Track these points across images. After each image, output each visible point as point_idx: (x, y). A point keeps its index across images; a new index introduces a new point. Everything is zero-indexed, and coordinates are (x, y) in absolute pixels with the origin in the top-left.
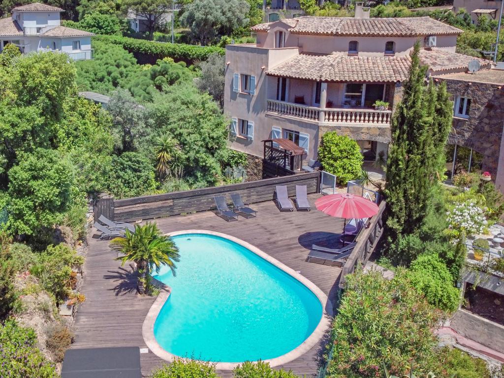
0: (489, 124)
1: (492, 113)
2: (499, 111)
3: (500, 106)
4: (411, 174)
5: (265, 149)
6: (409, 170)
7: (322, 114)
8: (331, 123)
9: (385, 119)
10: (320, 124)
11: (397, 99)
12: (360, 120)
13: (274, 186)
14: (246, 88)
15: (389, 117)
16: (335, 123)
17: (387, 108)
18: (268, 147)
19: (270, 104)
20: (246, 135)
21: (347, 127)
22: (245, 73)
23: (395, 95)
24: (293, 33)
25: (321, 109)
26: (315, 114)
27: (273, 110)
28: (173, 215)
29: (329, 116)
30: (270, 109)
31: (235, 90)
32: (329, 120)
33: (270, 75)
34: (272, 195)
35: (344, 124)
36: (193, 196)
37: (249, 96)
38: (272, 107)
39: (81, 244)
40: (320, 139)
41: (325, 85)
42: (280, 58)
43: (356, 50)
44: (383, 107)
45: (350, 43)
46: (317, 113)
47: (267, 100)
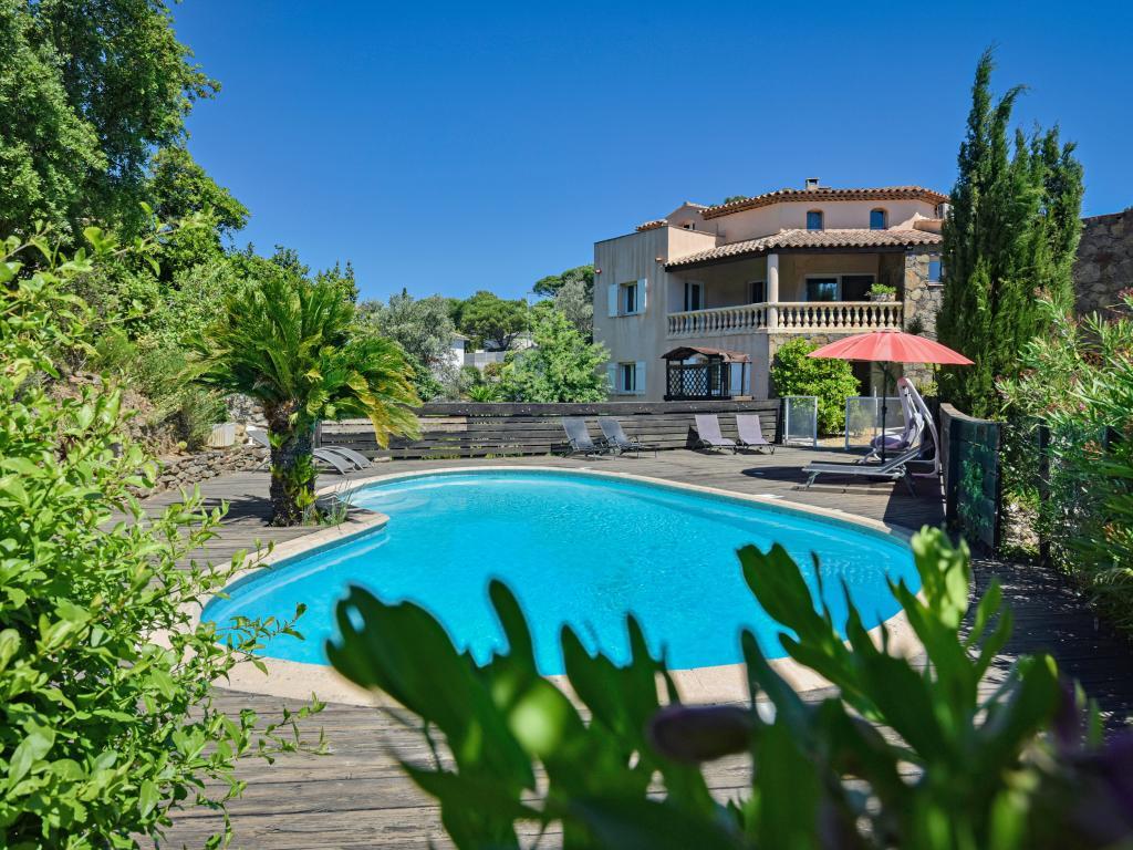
0: (1107, 292)
1: (1111, 269)
2: (1126, 261)
3: (1127, 253)
4: (1005, 325)
5: (668, 373)
6: (1001, 314)
7: (774, 313)
8: (790, 329)
9: (891, 317)
10: (770, 331)
11: (910, 279)
12: (844, 323)
13: (690, 416)
14: (630, 309)
15: (899, 313)
16: (798, 329)
17: (893, 297)
18: (675, 368)
19: (673, 321)
20: (632, 392)
21: (822, 335)
22: (626, 280)
23: (907, 270)
24: (708, 216)
25: (770, 303)
26: (759, 316)
27: (679, 330)
28: (468, 456)
29: (786, 316)
30: (674, 331)
31: (611, 315)
32: (786, 323)
33: (670, 269)
34: (686, 436)
35: (815, 329)
36: (514, 416)
37: (636, 318)
38: (677, 327)
39: (183, 453)
40: (771, 360)
41: (773, 259)
42: (687, 246)
43: (820, 226)
44: (884, 296)
45: (809, 213)
46: (762, 314)
47: (668, 314)
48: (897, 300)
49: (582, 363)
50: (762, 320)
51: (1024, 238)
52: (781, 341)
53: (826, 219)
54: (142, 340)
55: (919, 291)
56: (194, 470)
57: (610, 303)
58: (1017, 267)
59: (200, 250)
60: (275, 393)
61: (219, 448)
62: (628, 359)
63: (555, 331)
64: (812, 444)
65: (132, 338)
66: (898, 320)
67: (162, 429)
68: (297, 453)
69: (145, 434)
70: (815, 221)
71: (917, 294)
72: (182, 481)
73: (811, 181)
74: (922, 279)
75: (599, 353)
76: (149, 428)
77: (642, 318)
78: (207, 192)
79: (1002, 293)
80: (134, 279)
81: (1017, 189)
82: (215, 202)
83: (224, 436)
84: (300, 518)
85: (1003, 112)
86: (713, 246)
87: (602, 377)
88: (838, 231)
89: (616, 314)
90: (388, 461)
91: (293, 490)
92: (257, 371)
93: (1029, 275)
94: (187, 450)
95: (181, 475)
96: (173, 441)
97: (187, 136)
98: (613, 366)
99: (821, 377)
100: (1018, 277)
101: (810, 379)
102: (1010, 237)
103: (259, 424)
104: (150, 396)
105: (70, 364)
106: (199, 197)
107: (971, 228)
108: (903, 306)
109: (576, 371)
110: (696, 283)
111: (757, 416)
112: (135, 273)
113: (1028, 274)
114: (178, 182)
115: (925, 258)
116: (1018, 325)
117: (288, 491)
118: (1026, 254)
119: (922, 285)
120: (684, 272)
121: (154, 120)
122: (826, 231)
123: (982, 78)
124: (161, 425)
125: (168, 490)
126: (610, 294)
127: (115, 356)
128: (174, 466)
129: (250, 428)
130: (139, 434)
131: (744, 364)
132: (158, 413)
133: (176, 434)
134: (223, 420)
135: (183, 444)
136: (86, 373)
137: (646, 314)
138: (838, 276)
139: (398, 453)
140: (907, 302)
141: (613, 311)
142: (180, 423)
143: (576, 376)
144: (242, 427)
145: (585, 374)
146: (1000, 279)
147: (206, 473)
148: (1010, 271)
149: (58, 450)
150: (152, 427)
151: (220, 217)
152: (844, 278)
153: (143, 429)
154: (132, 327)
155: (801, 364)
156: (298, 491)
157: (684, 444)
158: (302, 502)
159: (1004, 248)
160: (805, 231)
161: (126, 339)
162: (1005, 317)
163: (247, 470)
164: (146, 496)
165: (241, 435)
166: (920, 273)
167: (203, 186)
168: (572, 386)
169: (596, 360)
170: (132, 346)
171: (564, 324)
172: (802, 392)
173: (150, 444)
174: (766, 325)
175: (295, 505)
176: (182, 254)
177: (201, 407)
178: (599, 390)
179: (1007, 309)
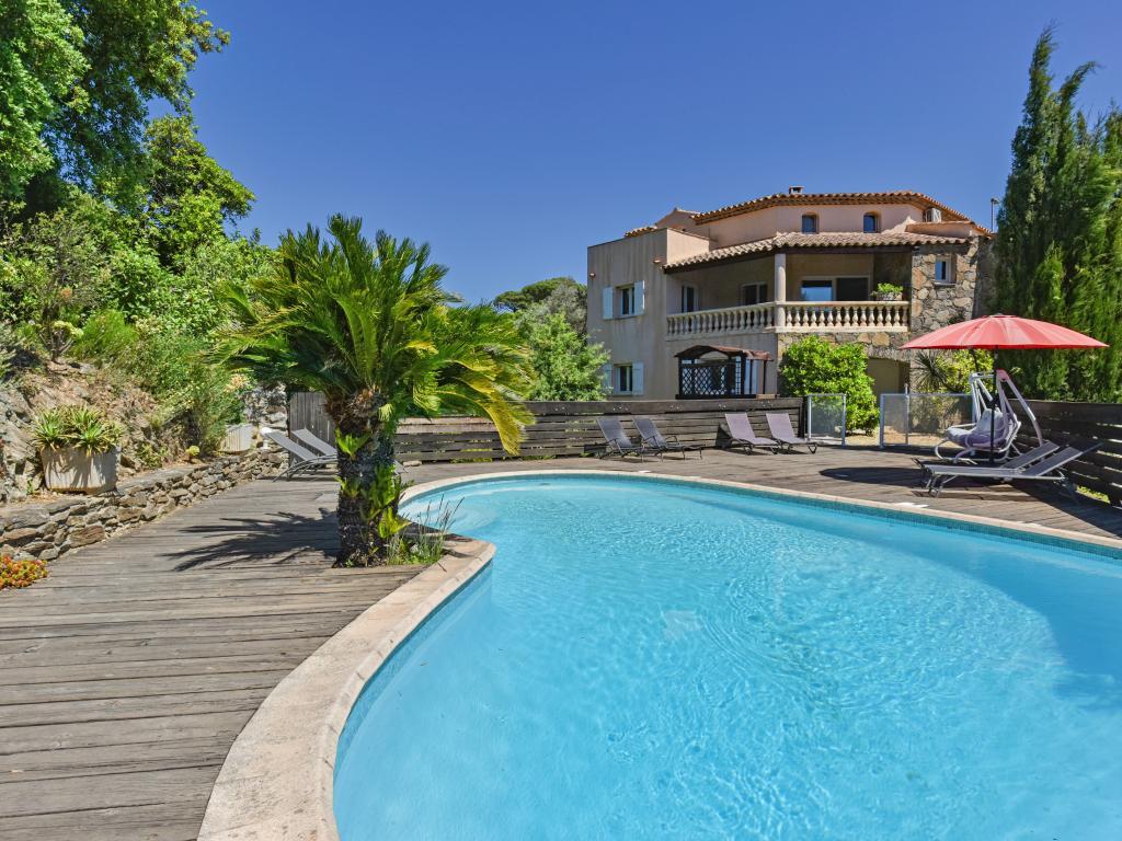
5: (681, 372)
8: (798, 329)
9: (897, 317)
10: (778, 331)
11: (917, 280)
12: (851, 322)
13: (720, 415)
14: (625, 311)
15: (905, 312)
16: (806, 328)
17: (900, 297)
18: (687, 366)
19: (671, 323)
20: (627, 392)
21: (830, 334)
22: (622, 282)
23: (913, 270)
24: (700, 221)
25: (778, 303)
26: (766, 316)
27: (679, 331)
28: (500, 459)
29: (794, 315)
30: (673, 332)
31: (605, 317)
32: (793, 323)
33: (670, 271)
34: (715, 435)
35: (822, 328)
36: (547, 415)
37: (632, 320)
38: (676, 328)
39: (193, 460)
40: (780, 359)
41: (781, 259)
42: (684, 248)
43: (815, 230)
44: (891, 295)
45: (803, 217)
46: (769, 313)
47: (666, 315)
48: (903, 299)
49: (582, 365)
50: (769, 320)
51: (1101, 223)
52: (789, 340)
53: (822, 223)
54: (140, 324)
55: (925, 290)
56: (208, 480)
57: (605, 307)
58: (1094, 253)
59: (205, 232)
60: (346, 379)
61: (234, 454)
62: (624, 361)
63: (554, 333)
64: (840, 443)
65: (130, 321)
66: (904, 320)
67: (169, 432)
68: (375, 462)
69: (149, 438)
70: (810, 223)
71: (923, 294)
72: (195, 494)
73: (795, 189)
74: (928, 278)
75: (598, 355)
76: (153, 430)
77: (639, 321)
78: (208, 171)
79: (1077, 282)
80: (130, 251)
81: (1092, 171)
82: (217, 182)
83: (239, 438)
84: (383, 553)
85: (1069, 90)
86: (706, 250)
87: (602, 377)
88: (836, 234)
89: (611, 317)
90: (418, 465)
91: (373, 514)
92: (328, 346)
93: (1107, 262)
94: (199, 457)
95: (194, 487)
96: (181, 445)
97: (190, 94)
98: (610, 368)
99: (838, 376)
100: (1095, 264)
101: (827, 376)
102: (1086, 222)
103: (274, 425)
104: (152, 389)
105: (48, 347)
106: (199, 176)
107: (1029, 216)
108: (910, 306)
109: (577, 372)
110: (691, 285)
111: (787, 415)
112: (133, 246)
113: (1104, 261)
114: (174, 158)
115: (931, 258)
116: (1094, 316)
117: (367, 515)
118: (1103, 239)
119: (928, 285)
120: (681, 275)
121: (152, 59)
122: (821, 234)
123: (1040, 57)
124: (167, 426)
125: (179, 508)
126: (605, 298)
127: (108, 341)
128: (186, 477)
129: (265, 430)
130: (141, 437)
131: (765, 362)
132: (164, 412)
133: (184, 438)
134: (237, 421)
135: (195, 449)
136: (71, 360)
137: (643, 316)
138: (833, 278)
139: (427, 456)
140: (914, 301)
141: (608, 313)
142: (190, 426)
143: (577, 376)
144: (255, 429)
145: (586, 374)
146: (1077, 267)
147: (223, 484)
148: (1087, 258)
149: (31, 461)
150: (156, 428)
151: (223, 199)
152: (838, 280)
153: (146, 431)
154: (127, 308)
155: (817, 361)
156: (380, 515)
157: (713, 443)
158: (386, 530)
159: (1078, 233)
160: (801, 234)
161: (122, 322)
162: (1082, 307)
163: (264, 478)
164: (154, 517)
165: (255, 437)
166: (927, 273)
167: (205, 163)
168: (572, 387)
169: (596, 361)
170: (129, 330)
171: (563, 326)
172: (819, 390)
173: (155, 450)
174: (773, 324)
175: (376, 535)
176: (185, 237)
177: (216, 404)
178: (599, 391)
179: (1085, 298)
